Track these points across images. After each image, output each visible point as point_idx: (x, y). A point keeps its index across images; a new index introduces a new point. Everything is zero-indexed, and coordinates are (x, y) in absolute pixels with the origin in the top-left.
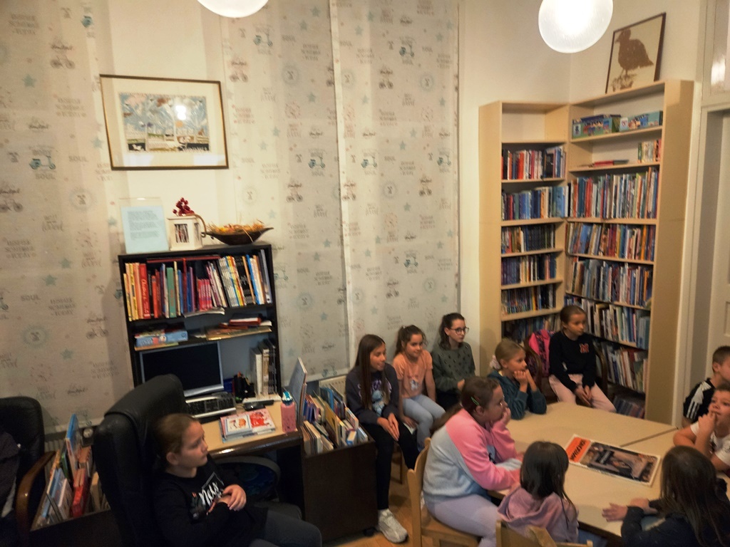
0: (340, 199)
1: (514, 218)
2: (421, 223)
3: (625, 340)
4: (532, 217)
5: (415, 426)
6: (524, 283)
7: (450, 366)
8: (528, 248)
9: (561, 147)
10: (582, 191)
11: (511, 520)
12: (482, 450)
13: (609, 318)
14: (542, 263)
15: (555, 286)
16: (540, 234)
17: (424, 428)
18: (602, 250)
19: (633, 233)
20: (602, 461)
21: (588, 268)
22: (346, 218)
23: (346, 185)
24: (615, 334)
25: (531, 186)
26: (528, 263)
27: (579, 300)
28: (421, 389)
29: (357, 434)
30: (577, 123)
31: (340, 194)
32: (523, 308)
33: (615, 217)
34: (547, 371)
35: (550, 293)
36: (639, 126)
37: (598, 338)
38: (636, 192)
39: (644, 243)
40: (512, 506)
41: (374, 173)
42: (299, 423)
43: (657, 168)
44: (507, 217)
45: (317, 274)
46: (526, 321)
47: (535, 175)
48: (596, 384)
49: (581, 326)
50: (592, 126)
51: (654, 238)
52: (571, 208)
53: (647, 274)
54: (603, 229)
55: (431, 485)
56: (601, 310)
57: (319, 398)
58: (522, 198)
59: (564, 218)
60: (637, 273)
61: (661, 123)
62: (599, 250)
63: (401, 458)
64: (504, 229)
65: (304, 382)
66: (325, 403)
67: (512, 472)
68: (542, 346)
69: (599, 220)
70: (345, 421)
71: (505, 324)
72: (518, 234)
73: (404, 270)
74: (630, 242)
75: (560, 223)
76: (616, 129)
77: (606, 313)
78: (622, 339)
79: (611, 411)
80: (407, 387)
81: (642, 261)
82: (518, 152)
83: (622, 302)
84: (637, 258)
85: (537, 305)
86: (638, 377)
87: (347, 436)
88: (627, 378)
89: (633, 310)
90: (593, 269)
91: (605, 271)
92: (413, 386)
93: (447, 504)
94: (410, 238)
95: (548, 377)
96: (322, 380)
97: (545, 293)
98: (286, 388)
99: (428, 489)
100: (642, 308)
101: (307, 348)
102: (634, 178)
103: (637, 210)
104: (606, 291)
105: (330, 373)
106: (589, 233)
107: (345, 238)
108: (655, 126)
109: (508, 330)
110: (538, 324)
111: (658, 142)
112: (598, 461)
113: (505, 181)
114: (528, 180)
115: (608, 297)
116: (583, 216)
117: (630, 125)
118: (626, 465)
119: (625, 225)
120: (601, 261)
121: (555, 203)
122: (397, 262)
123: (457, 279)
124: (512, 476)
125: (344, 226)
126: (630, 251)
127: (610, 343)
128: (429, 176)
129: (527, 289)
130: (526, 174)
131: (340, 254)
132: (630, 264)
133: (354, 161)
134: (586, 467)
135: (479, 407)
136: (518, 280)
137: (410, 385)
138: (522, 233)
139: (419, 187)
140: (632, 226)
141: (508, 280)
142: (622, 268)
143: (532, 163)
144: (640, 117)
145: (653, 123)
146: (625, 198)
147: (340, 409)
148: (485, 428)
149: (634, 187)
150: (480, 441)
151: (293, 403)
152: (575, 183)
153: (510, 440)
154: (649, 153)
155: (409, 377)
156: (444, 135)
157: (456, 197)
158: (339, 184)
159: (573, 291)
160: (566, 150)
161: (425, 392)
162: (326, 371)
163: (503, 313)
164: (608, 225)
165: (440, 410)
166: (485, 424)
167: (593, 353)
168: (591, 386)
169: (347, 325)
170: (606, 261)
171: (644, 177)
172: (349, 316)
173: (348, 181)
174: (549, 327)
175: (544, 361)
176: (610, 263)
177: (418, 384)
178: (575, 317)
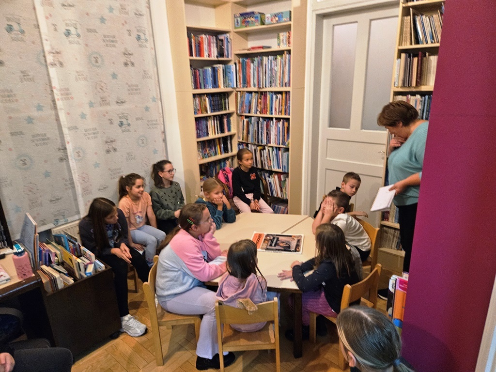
0: (47, 66)
1: (201, 88)
2: (129, 90)
3: (275, 168)
4: (213, 87)
5: (143, 249)
6: (212, 136)
7: (166, 200)
8: (213, 110)
9: (228, 35)
10: (244, 68)
11: (226, 299)
12: (199, 255)
13: (265, 155)
14: (222, 121)
15: (231, 137)
16: (219, 99)
17: (151, 249)
18: (259, 110)
19: (277, 98)
20: (273, 245)
21: (251, 123)
22: (55, 83)
23: (50, 52)
24: (270, 165)
25: (211, 63)
26: (213, 121)
27: (247, 145)
28: (145, 221)
29: (95, 265)
30: (237, 17)
31: (46, 61)
32: (212, 154)
33: (266, 87)
34: (232, 194)
35: (229, 142)
36: (277, 21)
37: (259, 169)
38: (277, 68)
39: (284, 104)
40: (225, 290)
41: (78, 43)
42: (35, 269)
43: (289, 52)
44: (196, 87)
45: (33, 136)
46: (215, 163)
47: (212, 55)
48: (261, 198)
49: (250, 162)
50: (247, 20)
51: (289, 100)
52: (238, 81)
53: (286, 124)
54: (259, 96)
55: (162, 289)
56: (260, 150)
57: (53, 243)
58: (205, 72)
59: (234, 88)
60: (280, 124)
61: (290, 20)
62: (257, 110)
63: (135, 275)
64: (195, 95)
65: (35, 233)
66: (60, 247)
67: (220, 266)
68: (227, 178)
69: (256, 89)
70: (82, 258)
71: (201, 166)
72: (205, 100)
73: (119, 130)
74: (276, 104)
75: (231, 92)
76: (263, 23)
77: (263, 152)
78: (274, 167)
79: (271, 213)
80: (133, 221)
81: (283, 116)
82: (199, 36)
83: (273, 144)
84: (280, 114)
85: (221, 152)
86: (284, 190)
87: (86, 269)
88: (277, 192)
89: (279, 149)
90: (254, 123)
91: (262, 124)
92: (138, 220)
93: (176, 299)
94: (120, 102)
95: (232, 198)
96: (54, 228)
97: (225, 142)
98: (17, 241)
99: (160, 292)
100: (284, 146)
101: (34, 204)
102: (276, 59)
103: (279, 82)
104: (263, 138)
105: (62, 221)
106: (250, 99)
107: (58, 103)
108: (288, 21)
109: (203, 170)
110: (222, 164)
111: (289, 33)
112: (271, 245)
113: (191, 58)
114: (208, 59)
115: (265, 142)
116: (246, 87)
117: (272, 20)
118: (287, 244)
119: (272, 92)
120: (259, 118)
121: (227, 77)
122: (111, 123)
123: (163, 136)
124: (220, 268)
125: (55, 91)
126: (276, 110)
127: (267, 171)
128: (131, 50)
129: (213, 140)
130: (206, 54)
131: (54, 117)
132: (276, 119)
133: (56, 30)
134: (264, 250)
135: (193, 225)
136: (208, 134)
137: (136, 219)
138: (207, 99)
139: (123, 59)
140: (276, 93)
141: (201, 134)
142: (271, 121)
143: (209, 45)
144: (278, 14)
145: (286, 19)
146: (271, 73)
147: (76, 249)
148: (199, 239)
149: (276, 66)
150: (197, 249)
151: (26, 253)
152: (239, 62)
153: (216, 244)
154: (284, 41)
155: (134, 214)
156: (139, 15)
157: (155, 69)
158: (44, 51)
159: (243, 139)
160: (231, 38)
161: (148, 223)
162: (57, 221)
163: (199, 158)
164: (262, 93)
165: (162, 234)
166: (199, 237)
167: (259, 179)
168: (259, 199)
169: (71, 179)
170: (262, 117)
171: (282, 58)
172: (73, 172)
173: (53, 49)
174: (230, 165)
175: (229, 188)
176: (264, 118)
177: (142, 217)
178: (246, 155)
